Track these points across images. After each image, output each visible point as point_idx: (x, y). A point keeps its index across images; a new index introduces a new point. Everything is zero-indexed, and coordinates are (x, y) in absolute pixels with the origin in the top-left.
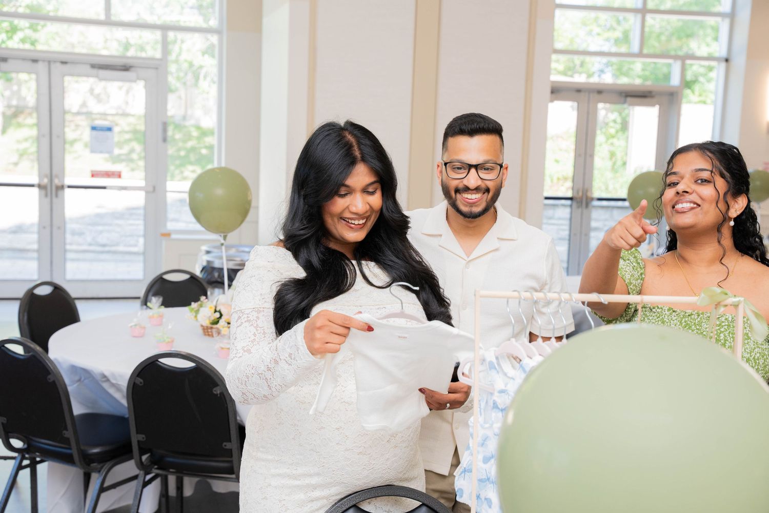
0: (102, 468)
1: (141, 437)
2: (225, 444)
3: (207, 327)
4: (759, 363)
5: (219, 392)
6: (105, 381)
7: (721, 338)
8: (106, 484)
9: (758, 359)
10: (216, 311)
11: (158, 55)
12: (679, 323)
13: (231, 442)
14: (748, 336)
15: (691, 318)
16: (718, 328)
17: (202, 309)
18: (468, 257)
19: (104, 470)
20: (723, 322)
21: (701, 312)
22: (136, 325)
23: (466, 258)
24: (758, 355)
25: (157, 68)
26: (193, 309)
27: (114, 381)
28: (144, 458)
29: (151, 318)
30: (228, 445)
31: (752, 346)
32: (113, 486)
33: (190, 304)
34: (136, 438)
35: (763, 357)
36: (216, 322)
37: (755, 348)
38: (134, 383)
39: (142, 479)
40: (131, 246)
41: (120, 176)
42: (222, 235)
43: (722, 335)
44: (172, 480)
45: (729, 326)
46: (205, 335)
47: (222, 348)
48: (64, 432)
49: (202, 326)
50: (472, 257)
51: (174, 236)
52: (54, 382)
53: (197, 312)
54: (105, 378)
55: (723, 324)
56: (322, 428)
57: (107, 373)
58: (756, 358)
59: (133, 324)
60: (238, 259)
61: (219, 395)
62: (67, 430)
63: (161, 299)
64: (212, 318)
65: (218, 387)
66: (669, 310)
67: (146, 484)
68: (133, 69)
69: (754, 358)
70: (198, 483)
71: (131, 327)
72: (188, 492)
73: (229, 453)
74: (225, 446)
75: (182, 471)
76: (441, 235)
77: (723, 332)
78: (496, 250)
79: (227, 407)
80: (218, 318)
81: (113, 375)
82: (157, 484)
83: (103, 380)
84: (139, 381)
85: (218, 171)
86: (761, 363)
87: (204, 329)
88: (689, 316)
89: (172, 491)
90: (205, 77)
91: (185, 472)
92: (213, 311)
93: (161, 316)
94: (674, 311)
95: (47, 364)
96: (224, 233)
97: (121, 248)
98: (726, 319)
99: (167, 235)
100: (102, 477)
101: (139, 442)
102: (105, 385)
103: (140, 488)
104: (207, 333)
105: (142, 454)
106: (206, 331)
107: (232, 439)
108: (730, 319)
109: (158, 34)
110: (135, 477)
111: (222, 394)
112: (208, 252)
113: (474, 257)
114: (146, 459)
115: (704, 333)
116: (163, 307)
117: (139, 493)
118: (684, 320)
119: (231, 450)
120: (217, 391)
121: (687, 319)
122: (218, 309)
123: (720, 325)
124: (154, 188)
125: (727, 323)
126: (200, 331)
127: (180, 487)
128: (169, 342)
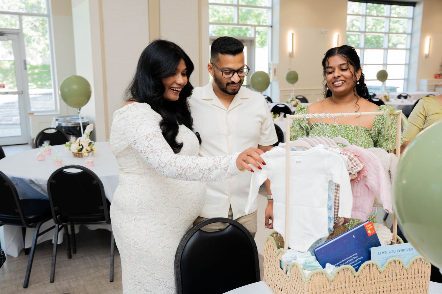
0: (36, 225)
1: (56, 208)
2: (100, 207)
3: (76, 153)
4: (366, 147)
5: (96, 183)
6: (32, 183)
7: (350, 136)
8: (39, 233)
9: (366, 145)
10: (80, 145)
11: (17, 27)
12: (330, 130)
13: (103, 206)
14: (361, 135)
15: (336, 128)
16: (348, 132)
17: (72, 145)
18: (227, 109)
19: (38, 227)
20: (350, 129)
21: (340, 125)
22: (40, 155)
23: (226, 109)
24: (366, 143)
25: (18, 34)
26: (67, 145)
27: (37, 183)
28: (58, 217)
29: (45, 151)
30: (102, 208)
31: (363, 139)
32: (43, 233)
33: (65, 143)
34: (53, 209)
35: (368, 144)
36: (81, 150)
37: (364, 140)
38: (51, 183)
39: (57, 228)
40: (9, 121)
41: (4, 87)
42: (79, 108)
43: (350, 135)
44: (69, 227)
45: (353, 131)
46: (75, 157)
47: (88, 162)
48: (16, 210)
49: (73, 153)
50: (229, 109)
51: (35, 114)
52: (8, 186)
53: (70, 146)
54: (32, 182)
55: (350, 130)
56: (182, 194)
57: (33, 179)
58: (365, 144)
59: (38, 155)
60: (73, 122)
61: (96, 184)
62: (17, 209)
63: (49, 142)
64: (79, 149)
65: (95, 180)
66: (325, 124)
67: (59, 230)
68: (5, 34)
69: (364, 145)
70: (80, 227)
71: (38, 156)
72: (77, 231)
73: (103, 211)
74: (100, 208)
75: (73, 223)
76: (212, 99)
77: (350, 133)
78: (240, 104)
79: (100, 190)
80: (81, 148)
81: (36, 180)
82: (63, 230)
83: (31, 182)
84: (53, 181)
85: (73, 77)
86: (367, 147)
87: (74, 154)
88: (335, 127)
89: (70, 232)
90: (33, 41)
91: (75, 222)
92: (78, 145)
93: (50, 150)
94: (328, 125)
95: (4, 177)
96: (79, 107)
97: (4, 122)
98: (352, 128)
99: (32, 114)
100: (37, 230)
101: (55, 211)
102: (32, 185)
103: (57, 233)
104: (76, 156)
105: (56, 215)
106: (76, 155)
107: (103, 205)
108: (353, 128)
109: (17, 17)
110: (54, 227)
111: (97, 183)
112: (57, 120)
113: (231, 109)
114: (59, 217)
115: (342, 134)
116: (50, 145)
117: (57, 234)
118: (332, 129)
119: (103, 210)
120: (95, 182)
121: (334, 128)
122: (80, 144)
123: (349, 130)
124: (22, 92)
125: (352, 130)
126: (72, 155)
127: (73, 230)
128: (60, 162)
